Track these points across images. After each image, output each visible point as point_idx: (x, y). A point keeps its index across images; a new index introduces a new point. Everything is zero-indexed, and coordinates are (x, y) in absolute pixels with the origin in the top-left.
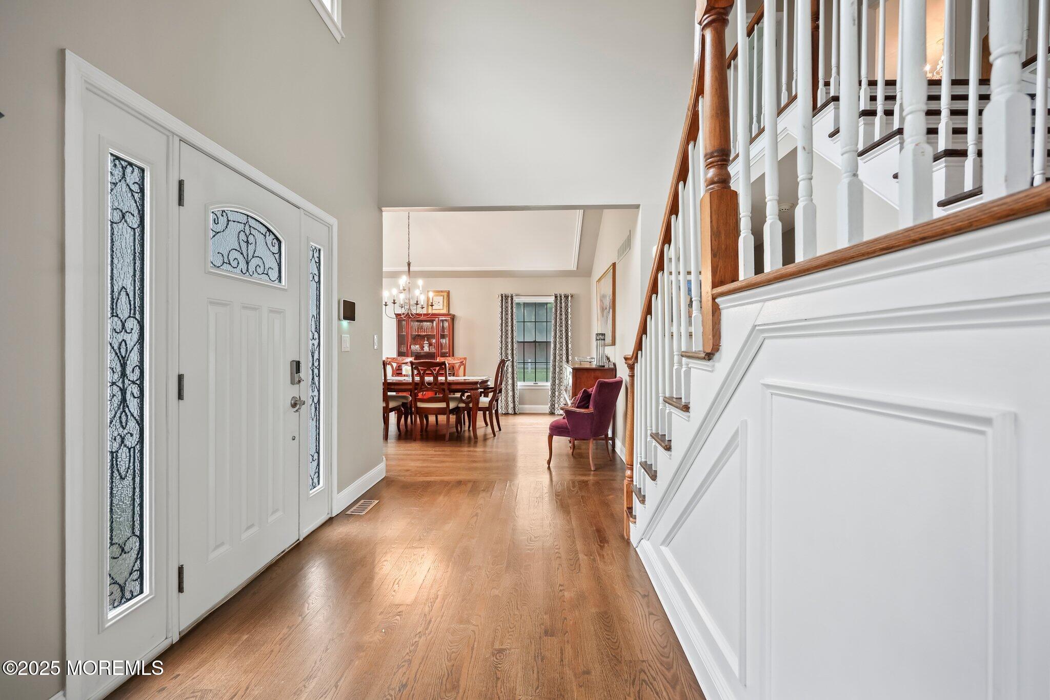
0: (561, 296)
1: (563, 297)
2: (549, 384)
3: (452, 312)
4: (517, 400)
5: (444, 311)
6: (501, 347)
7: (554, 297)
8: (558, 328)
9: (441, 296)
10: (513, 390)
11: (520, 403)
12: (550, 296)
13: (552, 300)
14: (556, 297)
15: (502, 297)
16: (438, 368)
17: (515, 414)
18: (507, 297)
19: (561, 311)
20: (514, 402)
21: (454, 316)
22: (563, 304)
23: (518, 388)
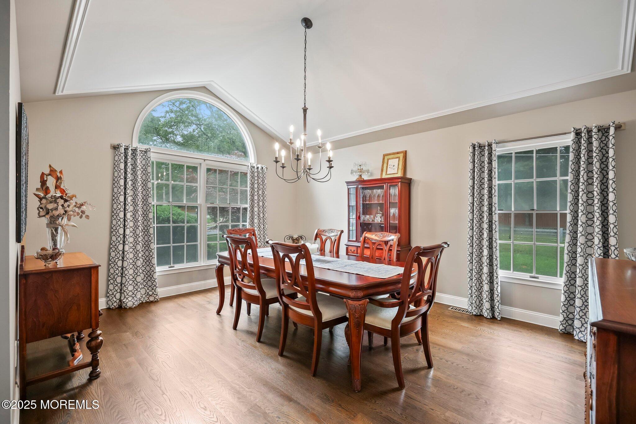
0: (589, 131)
1: (595, 130)
2: (560, 281)
3: (409, 176)
4: (497, 299)
5: (400, 175)
6: (471, 218)
7: (572, 136)
8: (582, 187)
9: (397, 158)
10: (491, 282)
11: (503, 302)
12: (565, 134)
13: (569, 140)
14: (578, 133)
15: (474, 148)
16: (296, 255)
17: (493, 318)
18: (480, 146)
19: (590, 157)
20: (492, 299)
21: (410, 180)
22: (595, 144)
23: (500, 279)
